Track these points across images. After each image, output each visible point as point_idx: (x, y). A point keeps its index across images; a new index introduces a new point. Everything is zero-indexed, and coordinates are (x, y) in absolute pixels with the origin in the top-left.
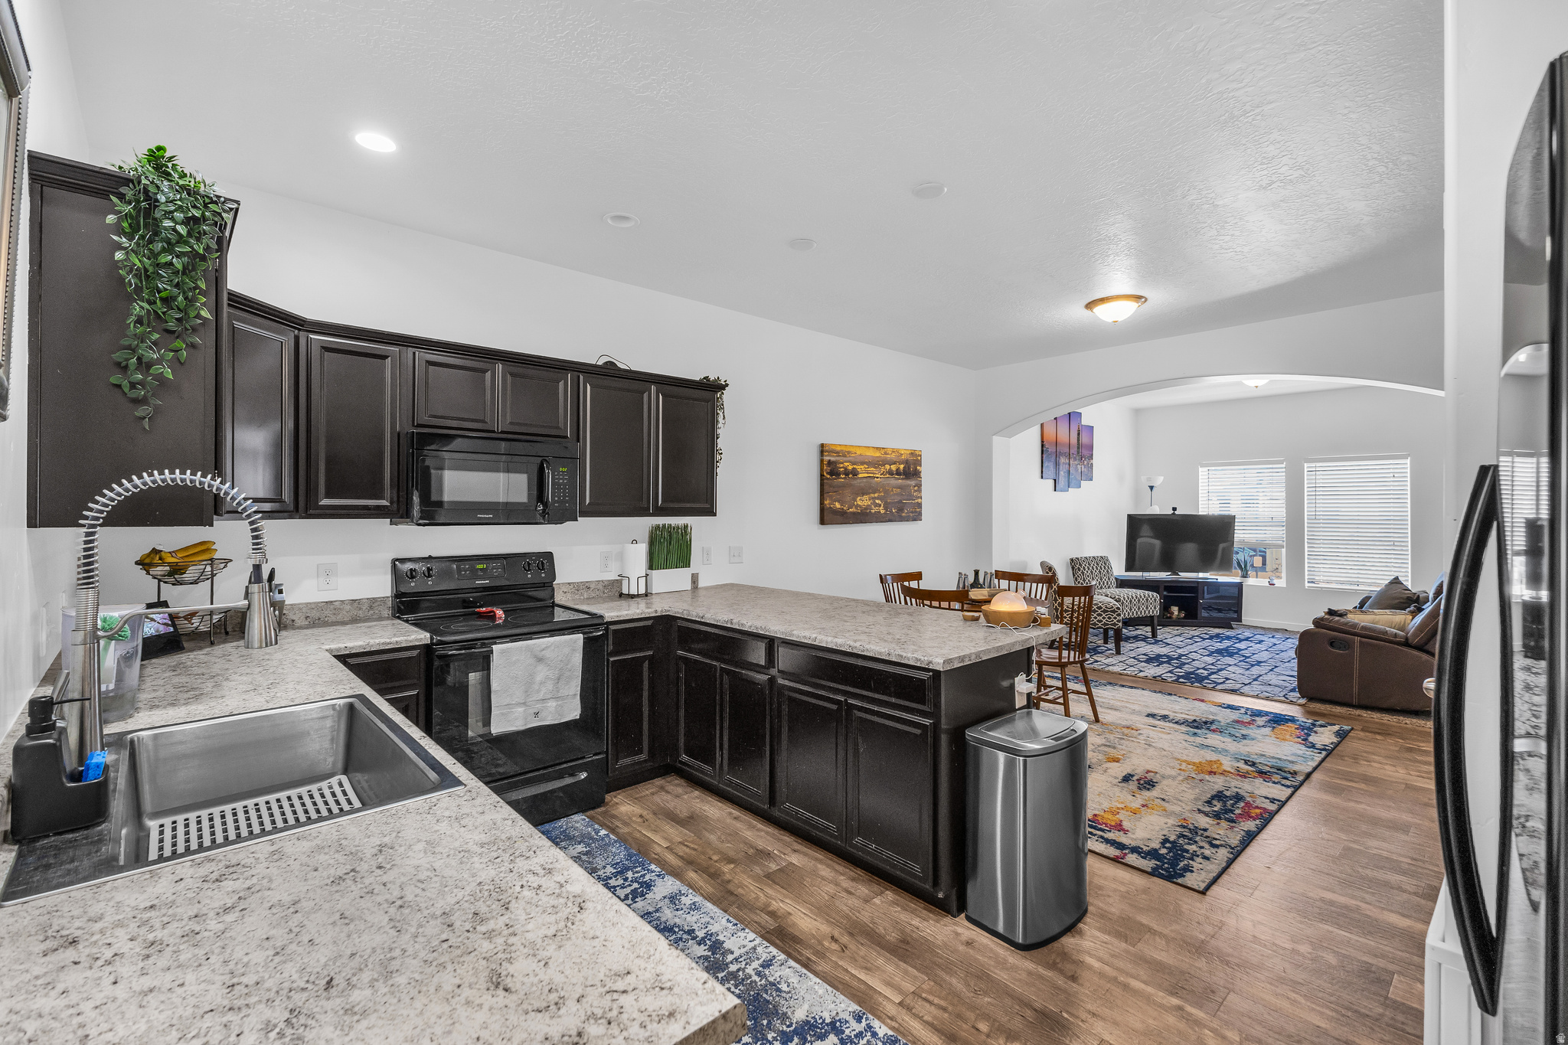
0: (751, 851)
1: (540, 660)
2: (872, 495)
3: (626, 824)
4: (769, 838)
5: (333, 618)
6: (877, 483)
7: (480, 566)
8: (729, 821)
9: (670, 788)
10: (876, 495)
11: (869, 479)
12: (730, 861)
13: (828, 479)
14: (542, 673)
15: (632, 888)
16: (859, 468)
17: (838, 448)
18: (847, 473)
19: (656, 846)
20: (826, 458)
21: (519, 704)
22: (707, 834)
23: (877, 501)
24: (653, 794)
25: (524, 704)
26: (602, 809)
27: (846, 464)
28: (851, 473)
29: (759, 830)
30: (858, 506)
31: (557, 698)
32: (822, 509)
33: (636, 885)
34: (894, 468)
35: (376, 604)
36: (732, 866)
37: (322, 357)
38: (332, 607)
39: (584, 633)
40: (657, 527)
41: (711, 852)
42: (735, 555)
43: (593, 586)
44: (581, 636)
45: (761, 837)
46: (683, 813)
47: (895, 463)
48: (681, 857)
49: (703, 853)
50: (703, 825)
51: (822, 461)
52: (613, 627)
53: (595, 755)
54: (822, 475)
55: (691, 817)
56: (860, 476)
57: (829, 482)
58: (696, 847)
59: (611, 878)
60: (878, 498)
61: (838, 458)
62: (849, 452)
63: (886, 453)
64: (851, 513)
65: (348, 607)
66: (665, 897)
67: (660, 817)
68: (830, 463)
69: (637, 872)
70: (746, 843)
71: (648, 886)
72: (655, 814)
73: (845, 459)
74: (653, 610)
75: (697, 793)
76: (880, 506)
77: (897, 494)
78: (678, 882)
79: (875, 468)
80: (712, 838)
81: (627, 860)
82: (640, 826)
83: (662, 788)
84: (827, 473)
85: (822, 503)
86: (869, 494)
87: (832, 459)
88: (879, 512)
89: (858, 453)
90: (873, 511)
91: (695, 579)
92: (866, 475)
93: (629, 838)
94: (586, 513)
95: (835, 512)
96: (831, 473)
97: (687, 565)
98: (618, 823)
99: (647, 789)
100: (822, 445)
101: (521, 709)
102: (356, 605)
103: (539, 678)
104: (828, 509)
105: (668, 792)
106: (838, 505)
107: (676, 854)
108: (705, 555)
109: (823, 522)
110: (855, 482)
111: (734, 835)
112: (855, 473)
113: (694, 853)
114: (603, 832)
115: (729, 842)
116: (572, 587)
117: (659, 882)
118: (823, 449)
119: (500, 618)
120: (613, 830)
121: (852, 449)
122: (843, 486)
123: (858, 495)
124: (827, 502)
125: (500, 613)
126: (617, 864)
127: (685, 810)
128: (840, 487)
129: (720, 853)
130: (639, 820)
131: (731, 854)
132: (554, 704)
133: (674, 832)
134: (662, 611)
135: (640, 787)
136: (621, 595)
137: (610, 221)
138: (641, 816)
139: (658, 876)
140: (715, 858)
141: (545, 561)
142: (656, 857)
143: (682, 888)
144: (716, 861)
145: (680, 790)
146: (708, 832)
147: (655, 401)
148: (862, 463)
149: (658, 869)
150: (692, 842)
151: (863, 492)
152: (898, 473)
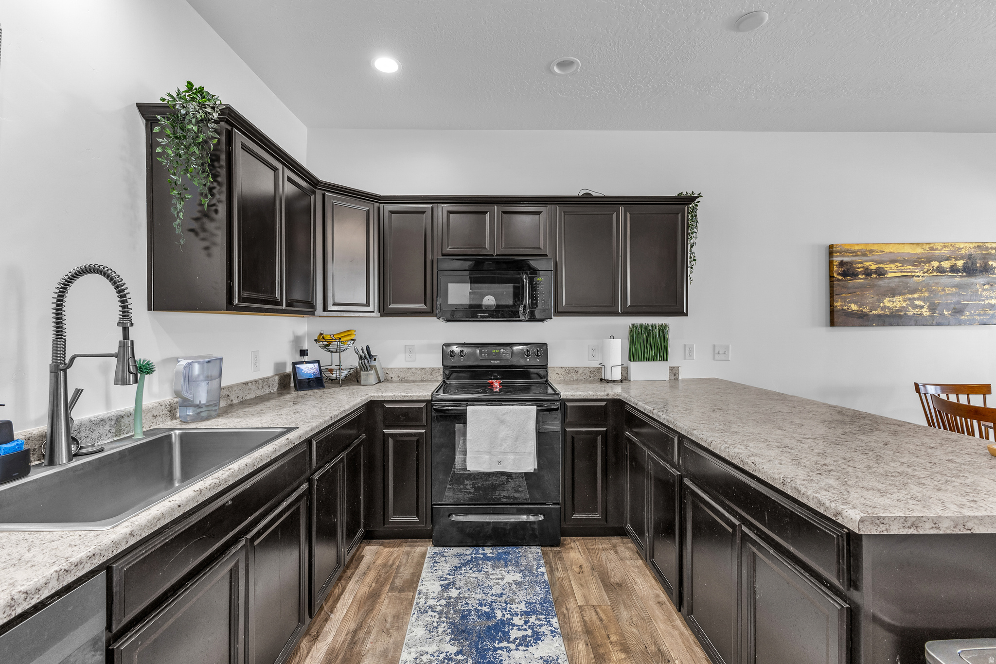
0: (652, 648)
1: (502, 422)
2: (910, 296)
3: (565, 569)
4: (680, 641)
5: (411, 379)
6: (917, 283)
7: (494, 351)
8: (652, 603)
9: (621, 549)
10: (915, 296)
11: (903, 279)
12: (625, 649)
13: (839, 280)
14: (503, 432)
15: (525, 633)
16: (887, 267)
17: (856, 248)
18: (868, 273)
19: (572, 600)
20: (837, 259)
21: (485, 452)
22: (622, 608)
23: (917, 303)
24: (604, 550)
25: (490, 452)
26: (558, 549)
27: (868, 264)
28: (876, 272)
29: (674, 627)
30: (885, 307)
31: (515, 453)
32: (832, 312)
33: (529, 632)
34: (946, 265)
35: (434, 372)
36: (623, 656)
37: (390, 217)
38: (411, 371)
39: (538, 406)
40: (635, 326)
41: (613, 630)
42: (719, 353)
43: (580, 371)
44: (535, 407)
45: (672, 636)
46: (615, 578)
47: (948, 259)
48: (585, 623)
49: (606, 628)
50: (625, 597)
51: (831, 263)
52: (569, 404)
53: (554, 504)
54: (831, 277)
55: (619, 585)
56: (889, 275)
57: (841, 283)
58: (604, 617)
59: (517, 615)
60: (918, 299)
61: (854, 259)
62: (871, 251)
63: (932, 249)
64: (875, 315)
65: (419, 372)
66: (541, 658)
67: (595, 573)
68: (842, 264)
69: (539, 620)
70: (652, 636)
71: (538, 637)
72: (593, 569)
73: (865, 258)
74: (605, 393)
75: (640, 562)
76: (922, 307)
77: (953, 295)
78: (563, 648)
79: (914, 265)
80: (625, 614)
81: (540, 603)
82: (574, 575)
83: (615, 547)
84: (839, 274)
85: (832, 305)
86: (904, 294)
87: (846, 259)
88: (921, 314)
89: (887, 251)
90: (911, 313)
91: (674, 371)
92: (900, 274)
93: (558, 583)
94: (559, 313)
95: (851, 314)
96: (845, 274)
97: (665, 358)
98: (560, 566)
99: (601, 544)
100: (831, 247)
101: (487, 457)
102: (423, 371)
103: (501, 435)
104: (839, 311)
105: (616, 552)
106: (854, 307)
107: (583, 616)
108: (687, 352)
109: (832, 324)
110: (881, 282)
111: (647, 620)
112: (880, 273)
113: (598, 623)
114: (543, 569)
115: (637, 627)
116: (564, 370)
117: (548, 639)
118: (831, 250)
119: (496, 388)
120: (551, 571)
121: (875, 247)
122: (862, 287)
123: (885, 295)
124: (838, 304)
125: (496, 384)
126: (530, 603)
127: (619, 575)
128: (856, 288)
129: (622, 635)
130: (577, 570)
131: (631, 642)
132: (513, 457)
133: (596, 593)
134: (614, 395)
135: (599, 539)
136: (601, 380)
137: (556, 70)
138: (581, 567)
139: (552, 632)
140: (613, 638)
141: (541, 349)
142: (565, 612)
143: (561, 656)
144: (611, 643)
145: (627, 554)
146: (625, 606)
147: (622, 219)
148: (893, 262)
149: (557, 625)
150: (604, 611)
151: (893, 292)
152: (954, 269)
